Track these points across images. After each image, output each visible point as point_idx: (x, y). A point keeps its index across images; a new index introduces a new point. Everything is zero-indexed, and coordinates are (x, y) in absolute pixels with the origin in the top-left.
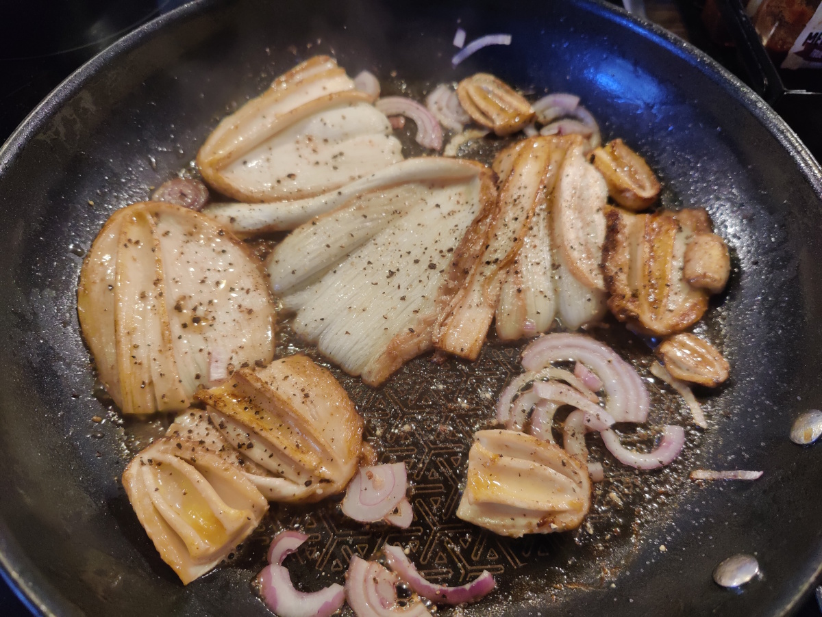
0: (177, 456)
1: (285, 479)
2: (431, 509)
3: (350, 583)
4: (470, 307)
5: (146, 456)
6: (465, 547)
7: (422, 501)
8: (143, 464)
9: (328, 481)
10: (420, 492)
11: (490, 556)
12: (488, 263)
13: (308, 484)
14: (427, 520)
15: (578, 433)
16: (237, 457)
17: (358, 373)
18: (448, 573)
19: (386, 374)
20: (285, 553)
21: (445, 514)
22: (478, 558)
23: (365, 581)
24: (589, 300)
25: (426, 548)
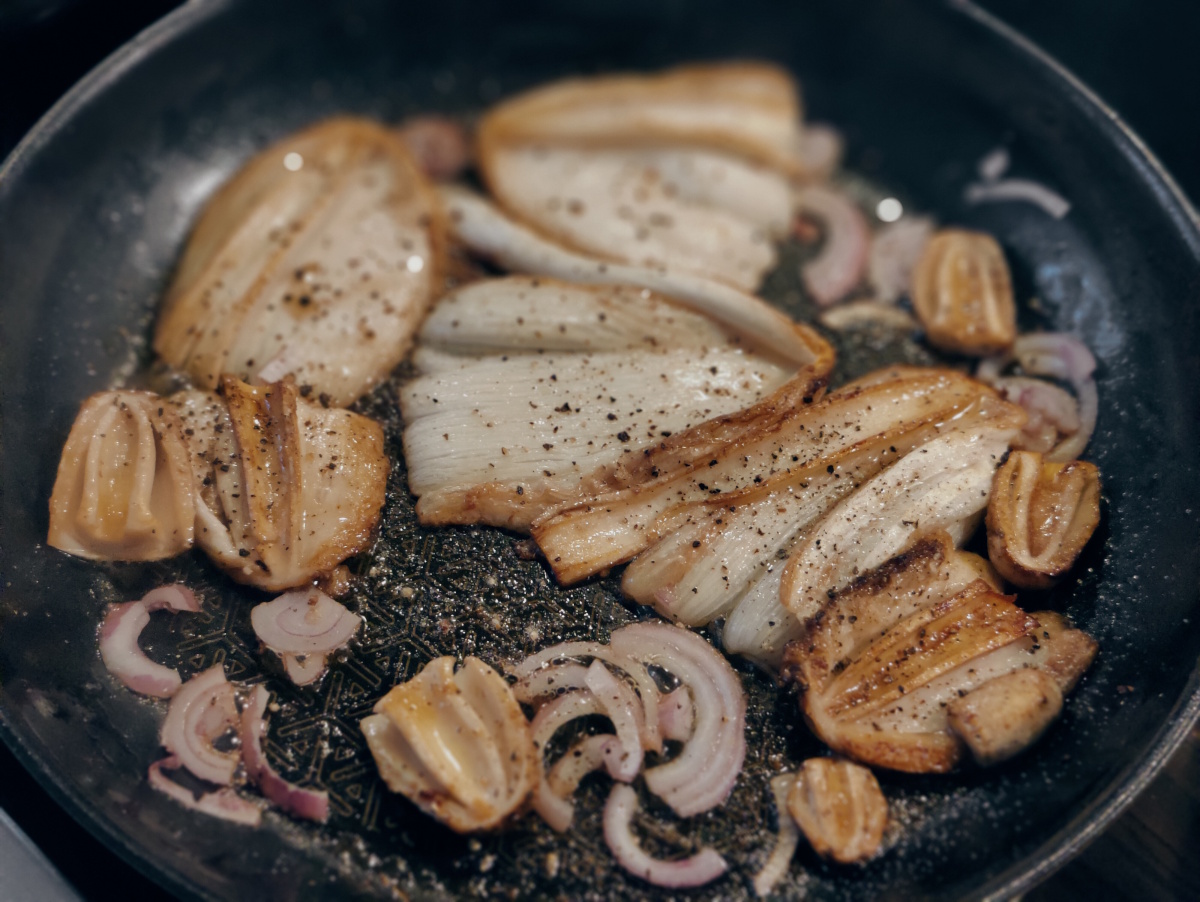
0: (150, 421)
1: (229, 530)
2: (342, 693)
3: (190, 685)
4: (625, 521)
5: (125, 398)
6: (336, 758)
7: (342, 677)
8: (115, 403)
9: (264, 568)
10: (351, 667)
11: (352, 790)
12: (703, 487)
13: (243, 553)
14: (329, 698)
15: (587, 758)
16: (208, 474)
17: (417, 492)
18: (292, 764)
19: (447, 518)
20: (162, 603)
21: (353, 711)
22: (336, 780)
23: (205, 693)
24: (772, 624)
25: (296, 723)
